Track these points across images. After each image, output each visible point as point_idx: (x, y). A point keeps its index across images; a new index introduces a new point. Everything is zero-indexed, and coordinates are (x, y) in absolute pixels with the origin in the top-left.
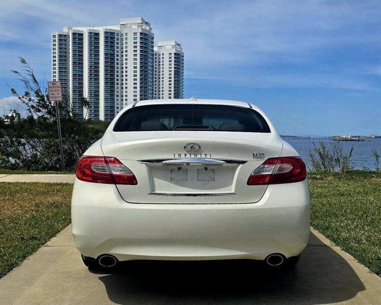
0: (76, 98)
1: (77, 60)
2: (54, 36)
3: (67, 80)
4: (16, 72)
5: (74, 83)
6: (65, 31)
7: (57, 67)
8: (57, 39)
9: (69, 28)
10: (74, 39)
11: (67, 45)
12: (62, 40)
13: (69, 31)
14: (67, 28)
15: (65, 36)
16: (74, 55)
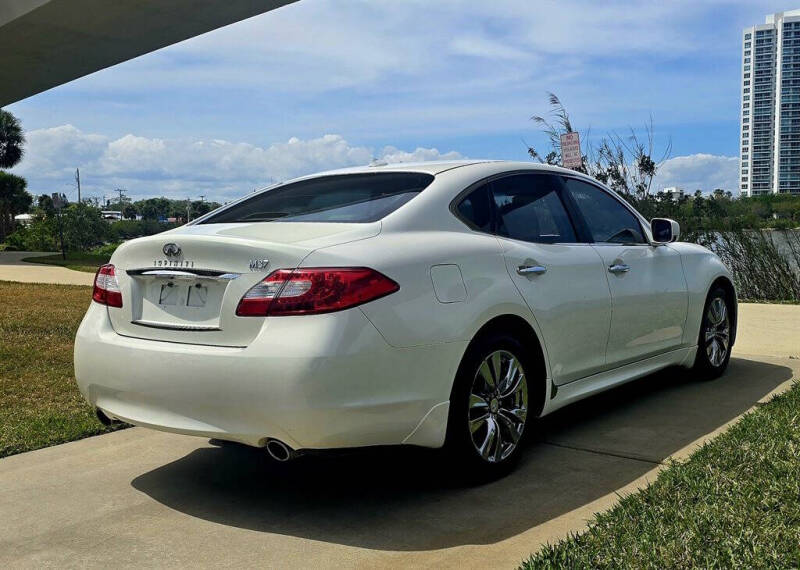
0: (787, 152)
1: (792, 75)
2: (748, 37)
3: (769, 118)
4: (539, 119)
5: (782, 122)
6: (769, 21)
7: (751, 94)
8: (752, 41)
9: (777, 16)
10: (786, 34)
11: (771, 49)
12: (763, 41)
13: (776, 21)
14: (773, 16)
15: (769, 31)
16: (785, 66)
